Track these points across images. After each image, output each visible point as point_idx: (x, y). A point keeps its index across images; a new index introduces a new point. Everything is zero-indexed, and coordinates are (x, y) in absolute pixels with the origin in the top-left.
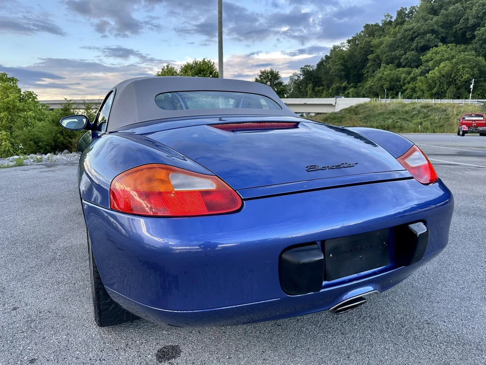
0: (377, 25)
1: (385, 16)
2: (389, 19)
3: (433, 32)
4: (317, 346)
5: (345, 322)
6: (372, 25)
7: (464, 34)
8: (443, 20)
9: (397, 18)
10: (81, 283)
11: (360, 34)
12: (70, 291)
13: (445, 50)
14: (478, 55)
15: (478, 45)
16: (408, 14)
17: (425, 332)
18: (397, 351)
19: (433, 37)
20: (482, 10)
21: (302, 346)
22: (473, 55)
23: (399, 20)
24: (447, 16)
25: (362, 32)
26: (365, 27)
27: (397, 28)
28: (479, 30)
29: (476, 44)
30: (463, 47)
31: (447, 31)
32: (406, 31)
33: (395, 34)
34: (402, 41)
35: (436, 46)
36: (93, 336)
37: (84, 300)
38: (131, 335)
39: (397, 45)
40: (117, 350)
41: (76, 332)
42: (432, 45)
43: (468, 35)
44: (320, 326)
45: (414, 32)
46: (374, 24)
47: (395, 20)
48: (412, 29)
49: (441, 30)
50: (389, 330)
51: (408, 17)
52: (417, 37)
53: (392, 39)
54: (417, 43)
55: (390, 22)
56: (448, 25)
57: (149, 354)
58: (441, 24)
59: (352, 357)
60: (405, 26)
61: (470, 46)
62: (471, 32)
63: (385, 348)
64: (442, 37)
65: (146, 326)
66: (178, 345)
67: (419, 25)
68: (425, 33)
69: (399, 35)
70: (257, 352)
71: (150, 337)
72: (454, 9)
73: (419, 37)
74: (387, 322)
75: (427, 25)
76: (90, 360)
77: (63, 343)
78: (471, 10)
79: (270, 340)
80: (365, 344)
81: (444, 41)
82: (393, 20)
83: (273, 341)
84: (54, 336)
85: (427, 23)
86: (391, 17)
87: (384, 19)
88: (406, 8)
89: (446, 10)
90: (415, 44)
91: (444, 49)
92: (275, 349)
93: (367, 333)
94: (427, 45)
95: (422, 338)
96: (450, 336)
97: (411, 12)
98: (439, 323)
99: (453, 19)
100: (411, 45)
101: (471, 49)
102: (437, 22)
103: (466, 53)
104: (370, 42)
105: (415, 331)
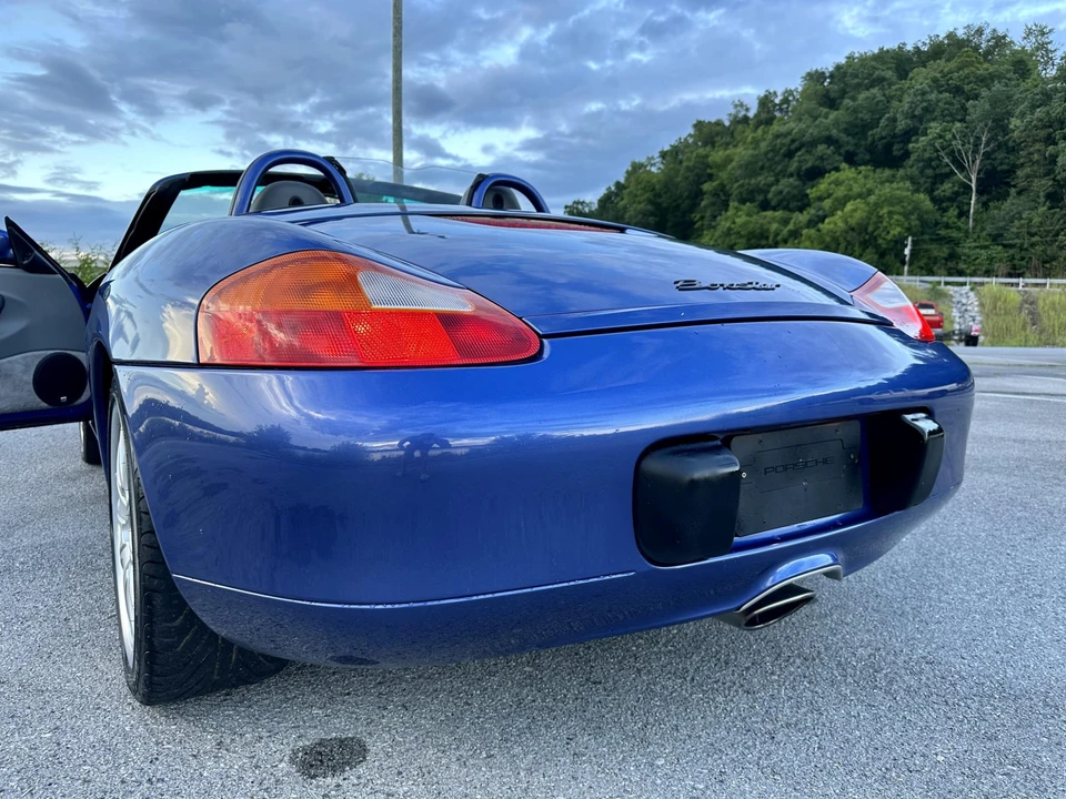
0: (719, 123)
1: (736, 106)
2: (743, 113)
3: (829, 140)
4: (694, 720)
5: (748, 669)
6: (709, 123)
7: (888, 147)
8: (847, 119)
9: (759, 112)
10: (86, 619)
11: (686, 139)
12: (55, 635)
13: (854, 179)
14: (917, 191)
15: (915, 171)
16: (780, 105)
17: (928, 679)
18: (877, 718)
19: (829, 152)
20: (921, 102)
21: (660, 722)
22: (908, 190)
23: (763, 116)
24: (855, 111)
25: (690, 135)
26: (695, 126)
27: (760, 131)
28: (916, 141)
29: (911, 168)
30: (888, 172)
31: (856, 141)
32: (777, 136)
33: (756, 142)
34: (770, 155)
35: (837, 169)
36: (127, 729)
37: (94, 652)
38: (229, 723)
39: (760, 164)
40: (194, 756)
41: (79, 723)
42: (829, 167)
43: (896, 150)
44: (693, 679)
45: (793, 141)
46: (713, 120)
47: (756, 116)
48: (789, 133)
49: (844, 138)
50: (850, 680)
51: (781, 110)
52: (798, 149)
53: (750, 152)
54: (799, 162)
55: (746, 119)
56: (858, 129)
57: (281, 761)
58: (844, 126)
59: (779, 737)
60: (775, 128)
61: (901, 172)
62: (901, 145)
63: (849, 714)
64: (847, 152)
65: (267, 702)
66: (353, 738)
67: (802, 126)
68: (814, 143)
69: (763, 146)
70: (554, 739)
71: (278, 723)
72: (868, 98)
73: (803, 150)
74: (839, 664)
75: (818, 127)
76: (123, 782)
77: (44, 750)
78: (901, 101)
79: (580, 713)
80: (804, 710)
81: (851, 159)
82: (751, 114)
83: (589, 716)
84: (16, 735)
85: (817, 122)
86: (747, 110)
87: (733, 111)
88: (775, 93)
89: (853, 99)
90: (795, 164)
91: (851, 176)
92: (599, 731)
93: (802, 687)
94: (818, 168)
95: (924, 691)
96: (983, 684)
97: (786, 101)
98: (953, 660)
99: (867, 117)
100: (787, 166)
101: (902, 179)
102: (836, 123)
103: (895, 185)
104: (707, 156)
105: (906, 678)
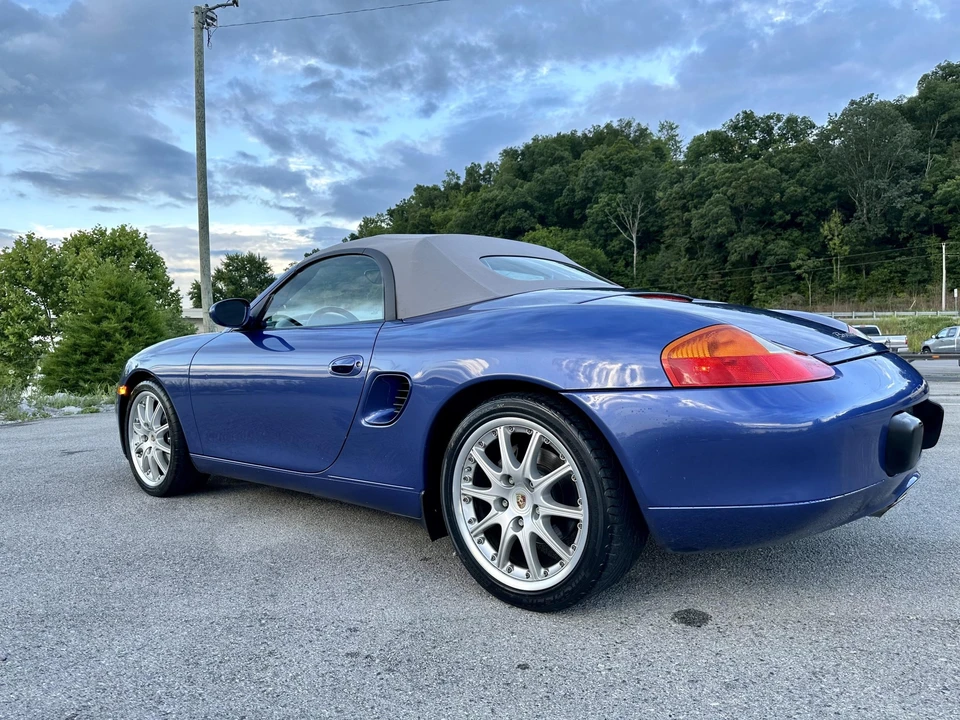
0: (435, 188)
1: (448, 175)
2: (455, 181)
3: (526, 206)
6: (428, 187)
7: (570, 212)
8: (538, 189)
9: (467, 181)
11: (409, 200)
13: (547, 236)
14: (594, 246)
15: (591, 231)
16: (483, 175)
19: (526, 215)
20: (592, 177)
22: (588, 246)
23: (471, 184)
24: (543, 183)
25: (412, 197)
26: (416, 190)
27: (469, 196)
28: (591, 208)
29: (588, 228)
30: (571, 232)
31: (545, 207)
32: (485, 201)
33: (467, 206)
34: (480, 217)
35: (534, 229)
39: (473, 223)
42: (527, 227)
43: (577, 214)
45: (498, 205)
46: (431, 186)
47: (465, 183)
48: (494, 199)
49: (537, 204)
51: (484, 179)
52: (502, 212)
53: (464, 213)
54: (504, 222)
55: (457, 184)
56: (547, 197)
58: (536, 194)
60: (483, 194)
61: (581, 232)
62: (580, 211)
64: (540, 216)
67: (504, 193)
68: (514, 208)
69: (475, 208)
72: (552, 173)
73: (506, 213)
75: (516, 194)
78: (577, 176)
81: (543, 221)
82: (461, 182)
85: (515, 191)
86: (458, 178)
87: (447, 179)
88: (479, 165)
89: (542, 173)
90: (501, 224)
91: (545, 234)
94: (519, 227)
97: (488, 172)
99: (553, 188)
100: (494, 226)
101: (583, 237)
102: (530, 192)
103: (578, 242)
104: (428, 216)
